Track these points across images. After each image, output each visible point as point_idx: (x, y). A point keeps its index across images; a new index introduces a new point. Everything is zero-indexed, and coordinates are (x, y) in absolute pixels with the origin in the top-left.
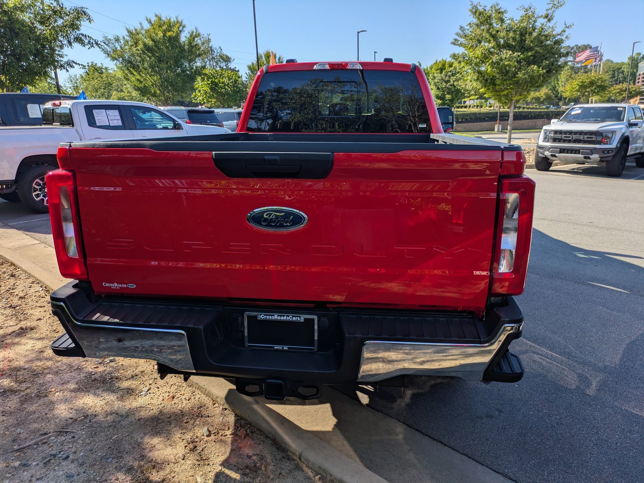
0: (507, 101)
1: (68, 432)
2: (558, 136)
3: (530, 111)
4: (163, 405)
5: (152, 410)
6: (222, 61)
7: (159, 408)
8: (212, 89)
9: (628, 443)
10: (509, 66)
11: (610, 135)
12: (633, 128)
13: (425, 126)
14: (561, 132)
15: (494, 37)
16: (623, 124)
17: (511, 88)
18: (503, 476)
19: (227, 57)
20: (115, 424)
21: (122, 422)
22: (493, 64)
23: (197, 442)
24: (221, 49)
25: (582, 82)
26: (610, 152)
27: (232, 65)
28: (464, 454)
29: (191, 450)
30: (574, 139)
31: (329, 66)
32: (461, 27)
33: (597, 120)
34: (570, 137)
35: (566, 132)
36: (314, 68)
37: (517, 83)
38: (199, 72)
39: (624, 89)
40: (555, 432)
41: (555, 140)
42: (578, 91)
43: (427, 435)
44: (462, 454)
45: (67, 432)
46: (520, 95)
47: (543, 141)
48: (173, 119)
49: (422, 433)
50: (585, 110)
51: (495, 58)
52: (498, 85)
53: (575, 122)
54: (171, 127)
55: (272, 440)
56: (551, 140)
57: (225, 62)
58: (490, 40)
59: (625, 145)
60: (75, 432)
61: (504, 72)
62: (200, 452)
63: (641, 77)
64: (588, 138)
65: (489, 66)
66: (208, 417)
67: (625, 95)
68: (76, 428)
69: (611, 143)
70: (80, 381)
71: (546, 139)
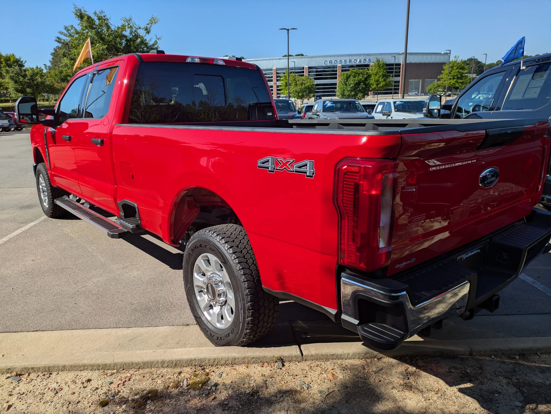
4: (339, 383)
5: (339, 391)
7: (341, 387)
13: (271, 114)
29: (421, 392)
31: (200, 60)
36: (187, 61)
62: (427, 389)
66: (382, 369)
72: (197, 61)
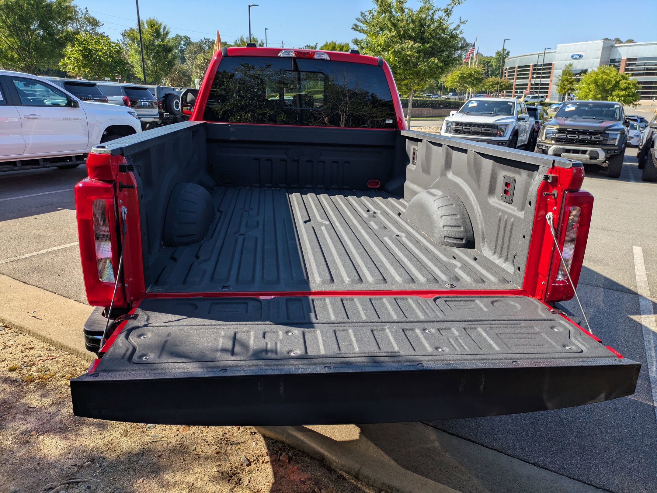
0: (407, 90)
1: (79, 482)
2: (459, 127)
3: (417, 100)
4: (180, 436)
5: (170, 443)
6: (88, 24)
7: (177, 440)
8: (84, 56)
9: (619, 420)
10: (410, 56)
11: (503, 128)
12: (521, 123)
13: (391, 122)
14: (461, 124)
15: (395, 25)
16: (513, 118)
17: (411, 78)
18: (535, 465)
19: (94, 20)
20: (132, 465)
21: (140, 461)
22: (395, 53)
23: (239, 473)
24: (87, 11)
25: (462, 74)
26: (504, 144)
27: (100, 30)
28: (494, 450)
29: (236, 484)
30: (473, 131)
31: (295, 54)
32: (362, 14)
33: (491, 113)
34: (469, 129)
35: (466, 124)
36: (279, 55)
37: (417, 73)
38: (70, 38)
39: (496, 82)
40: (560, 418)
41: (456, 131)
42: (458, 82)
43: (454, 435)
44: (492, 449)
45: (77, 483)
46: (419, 85)
47: (446, 132)
48: (66, 95)
49: (449, 433)
50: (480, 103)
51: (397, 47)
52: (399, 74)
53: (473, 115)
54: (65, 104)
55: (319, 460)
56: (453, 131)
57: (92, 25)
58: (391, 28)
59: (515, 138)
60: (88, 481)
61: (405, 62)
62: (248, 485)
63: (507, 71)
64: (485, 130)
65: (392, 55)
66: (239, 444)
67: (497, 87)
68: (85, 476)
69: (505, 135)
70: (64, 418)
71: (448, 130)
72: (293, 55)
